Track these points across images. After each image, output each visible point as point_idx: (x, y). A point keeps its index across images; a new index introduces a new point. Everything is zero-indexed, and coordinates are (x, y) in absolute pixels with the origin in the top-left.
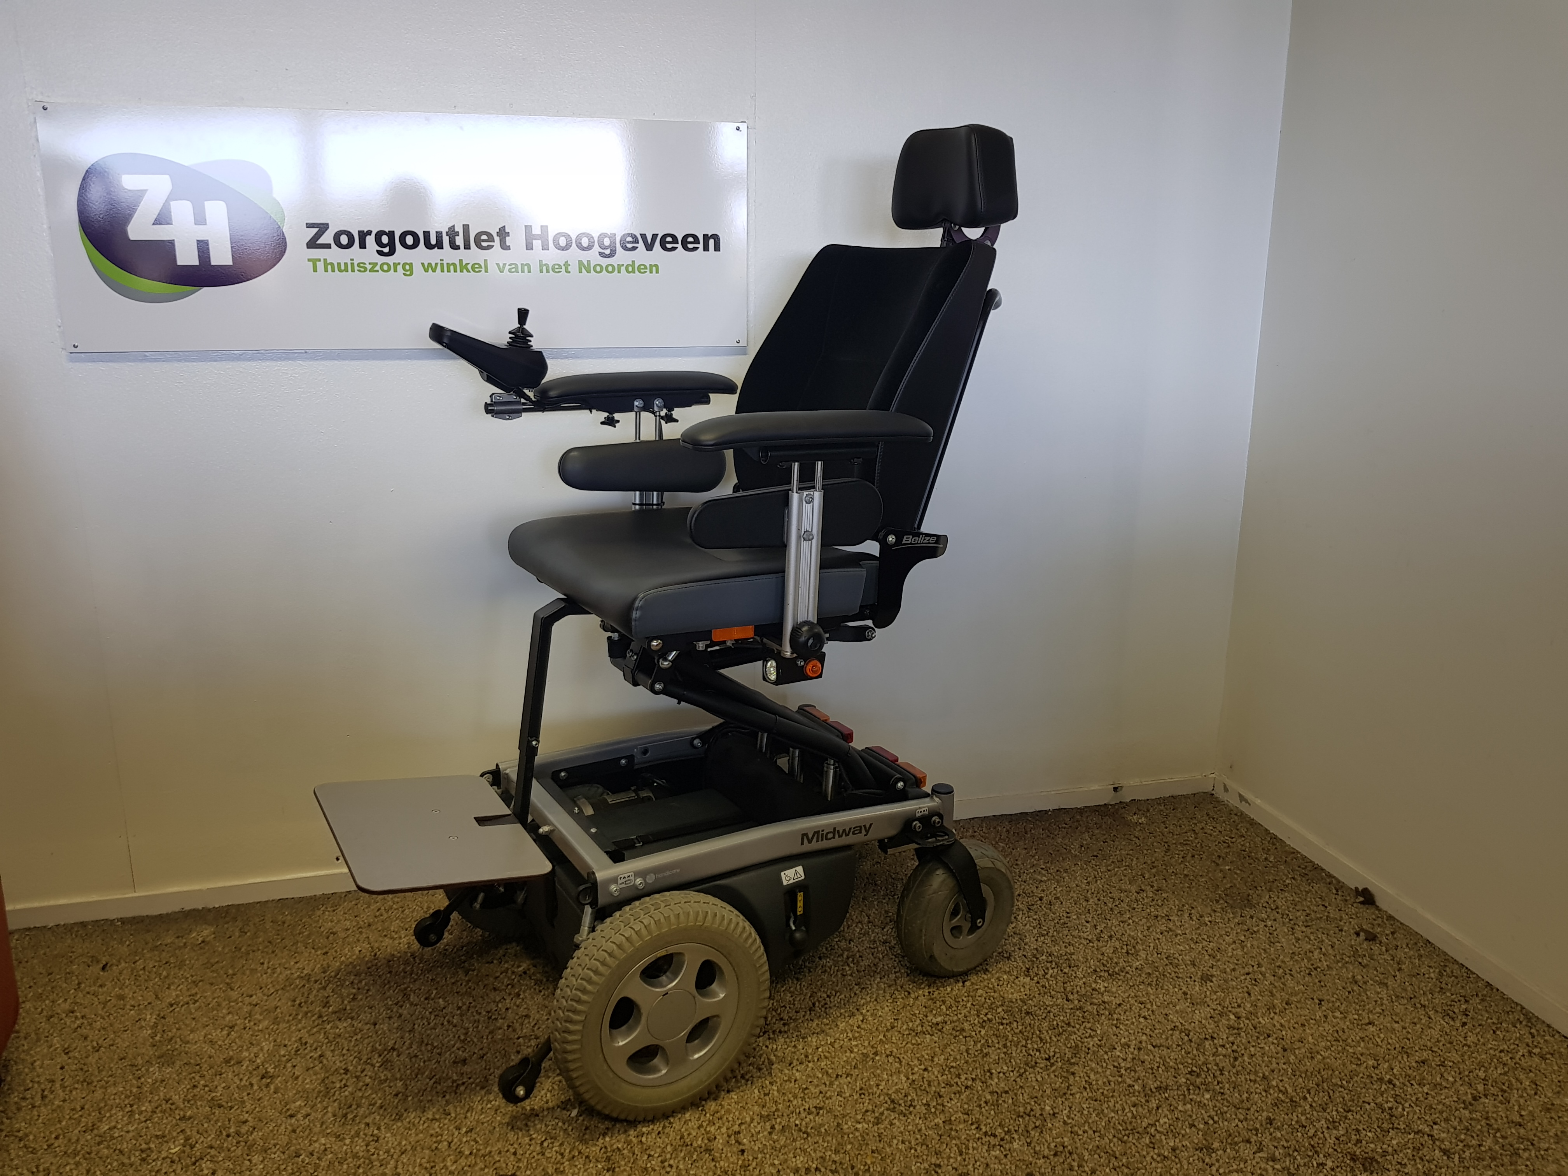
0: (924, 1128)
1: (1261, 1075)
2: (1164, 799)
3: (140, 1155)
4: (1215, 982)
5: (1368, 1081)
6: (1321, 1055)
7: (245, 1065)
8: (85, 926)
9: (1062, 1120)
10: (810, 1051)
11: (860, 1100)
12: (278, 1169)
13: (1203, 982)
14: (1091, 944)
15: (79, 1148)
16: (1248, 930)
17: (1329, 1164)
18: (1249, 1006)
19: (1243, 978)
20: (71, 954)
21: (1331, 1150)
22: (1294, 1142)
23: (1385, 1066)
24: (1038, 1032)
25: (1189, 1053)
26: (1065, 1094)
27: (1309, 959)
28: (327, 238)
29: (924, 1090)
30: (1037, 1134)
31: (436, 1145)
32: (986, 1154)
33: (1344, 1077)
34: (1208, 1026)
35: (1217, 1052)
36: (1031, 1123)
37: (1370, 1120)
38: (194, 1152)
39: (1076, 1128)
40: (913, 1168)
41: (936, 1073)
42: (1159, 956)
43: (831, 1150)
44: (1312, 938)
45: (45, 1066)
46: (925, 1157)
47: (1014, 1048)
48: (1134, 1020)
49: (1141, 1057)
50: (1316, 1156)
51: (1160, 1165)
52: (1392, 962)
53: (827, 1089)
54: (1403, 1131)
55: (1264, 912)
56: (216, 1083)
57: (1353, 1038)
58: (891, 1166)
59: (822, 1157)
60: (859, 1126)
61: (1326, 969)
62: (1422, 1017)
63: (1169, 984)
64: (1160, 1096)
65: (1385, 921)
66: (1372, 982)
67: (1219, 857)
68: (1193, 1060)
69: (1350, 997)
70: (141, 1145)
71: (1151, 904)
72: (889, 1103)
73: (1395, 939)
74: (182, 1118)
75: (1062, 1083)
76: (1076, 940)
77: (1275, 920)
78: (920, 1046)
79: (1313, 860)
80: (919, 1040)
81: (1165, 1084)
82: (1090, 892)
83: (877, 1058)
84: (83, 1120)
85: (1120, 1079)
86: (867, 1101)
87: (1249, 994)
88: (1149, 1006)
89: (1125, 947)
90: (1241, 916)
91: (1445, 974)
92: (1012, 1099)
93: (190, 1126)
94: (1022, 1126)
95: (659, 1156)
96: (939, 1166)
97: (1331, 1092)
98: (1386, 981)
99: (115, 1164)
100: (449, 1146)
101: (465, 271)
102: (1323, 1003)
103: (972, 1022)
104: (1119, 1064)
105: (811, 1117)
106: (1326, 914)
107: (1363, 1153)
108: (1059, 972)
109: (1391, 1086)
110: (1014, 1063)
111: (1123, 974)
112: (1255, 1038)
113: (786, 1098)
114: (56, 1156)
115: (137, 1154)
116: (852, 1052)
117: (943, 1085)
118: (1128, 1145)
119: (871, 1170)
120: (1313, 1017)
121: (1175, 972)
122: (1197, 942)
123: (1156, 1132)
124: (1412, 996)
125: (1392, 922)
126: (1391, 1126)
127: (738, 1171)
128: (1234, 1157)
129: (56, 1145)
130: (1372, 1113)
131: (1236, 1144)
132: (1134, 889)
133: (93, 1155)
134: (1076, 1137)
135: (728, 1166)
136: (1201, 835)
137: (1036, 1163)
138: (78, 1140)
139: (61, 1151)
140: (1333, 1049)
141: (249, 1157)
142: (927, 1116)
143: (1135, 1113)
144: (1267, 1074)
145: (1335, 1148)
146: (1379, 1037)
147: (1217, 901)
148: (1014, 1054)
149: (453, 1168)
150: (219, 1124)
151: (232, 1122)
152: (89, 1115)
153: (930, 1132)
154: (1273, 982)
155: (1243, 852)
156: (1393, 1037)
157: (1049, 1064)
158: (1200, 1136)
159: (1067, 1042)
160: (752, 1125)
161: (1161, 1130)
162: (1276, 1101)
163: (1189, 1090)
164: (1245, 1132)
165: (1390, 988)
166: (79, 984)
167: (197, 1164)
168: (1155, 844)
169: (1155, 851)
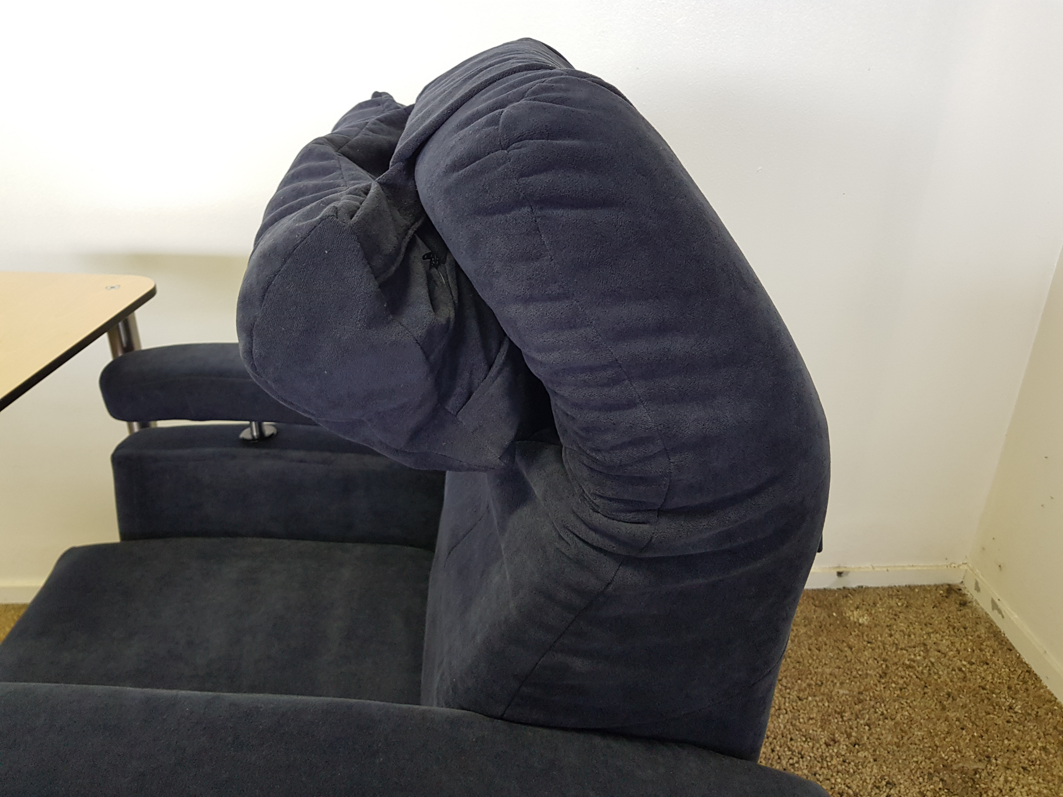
67: (949, 694)
136: (932, 653)
155: (982, 692)
168: (870, 661)
169: (867, 674)
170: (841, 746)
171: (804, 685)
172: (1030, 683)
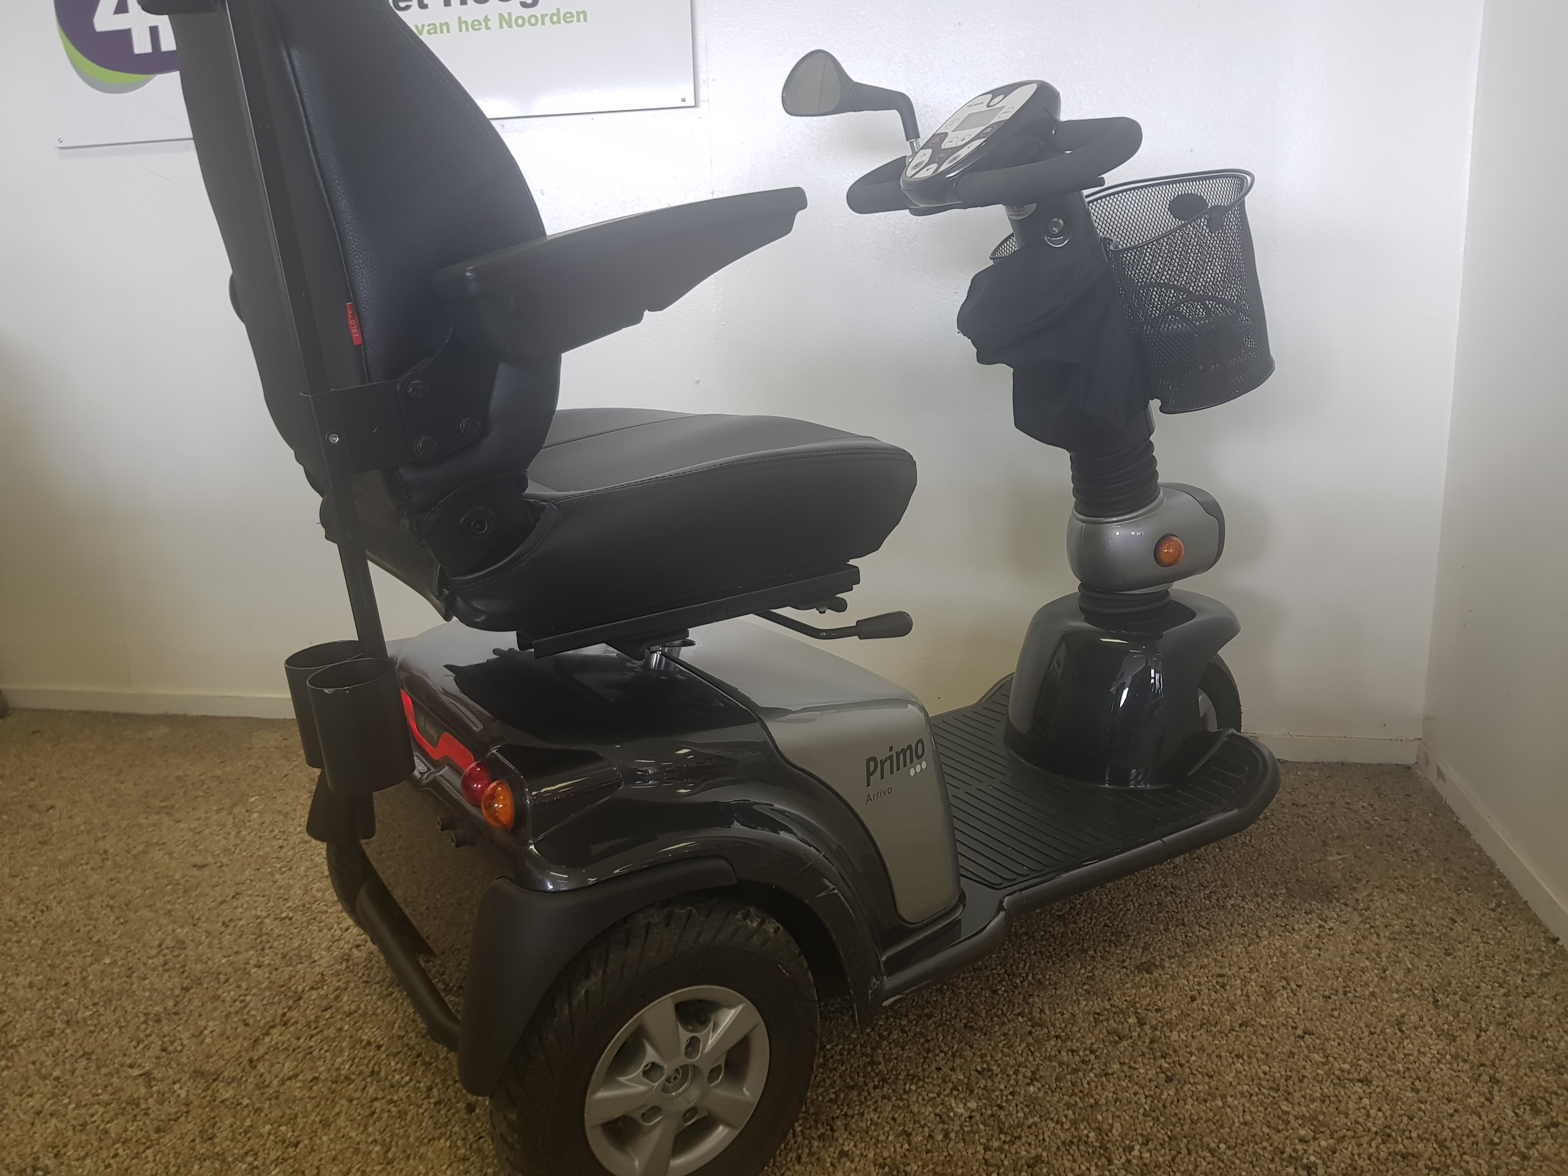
1: (1092, 1101)
5: (1268, 1156)
6: (1225, 1102)
18: (1175, 1013)
27: (1349, 980)
33: (1231, 1140)
35: (1056, 1056)
52: (1499, 1011)
57: (1310, 1092)
61: (1365, 996)
62: (1475, 1095)
69: (1365, 1040)
79: (1498, 864)
106: (1445, 930)
112: (1137, 1054)
120: (1268, 1050)
140: (1254, 1098)
144: (1103, 1102)
146: (1359, 1102)
154: (1251, 994)
155: (1385, 838)
165: (1457, 1044)
172: (1455, 837)
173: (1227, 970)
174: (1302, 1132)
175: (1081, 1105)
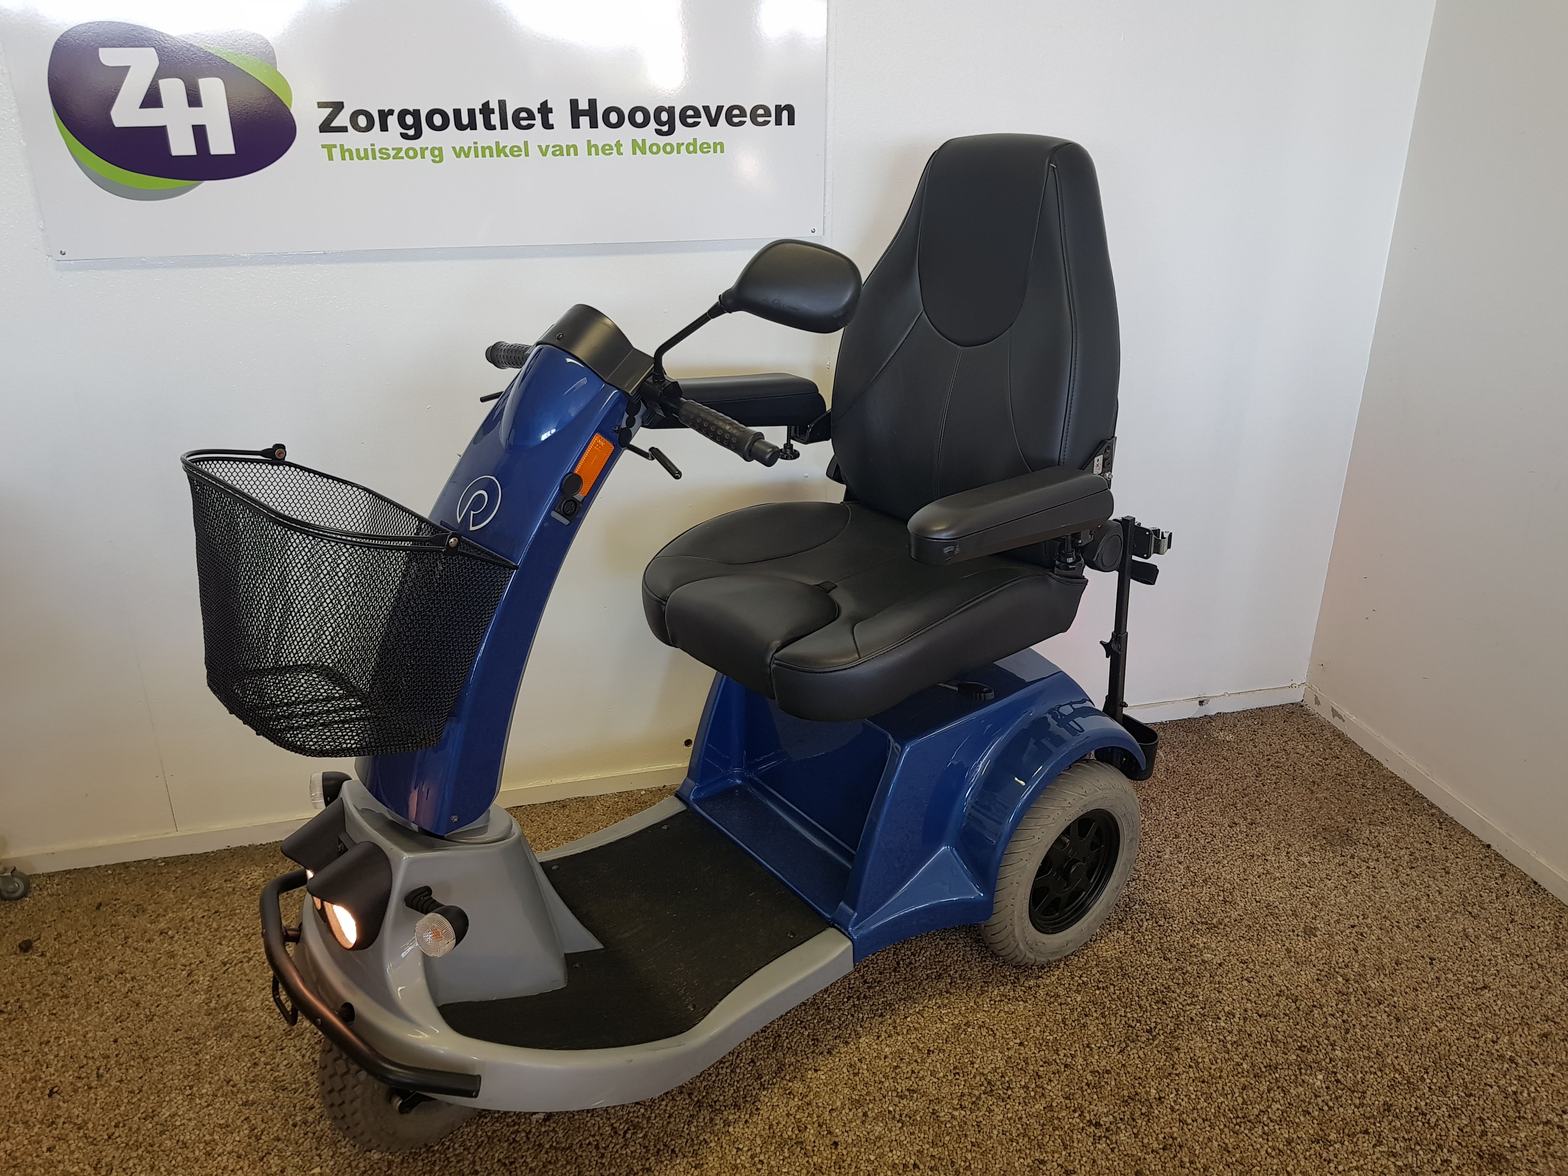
0: (1024, 1116)
1: (1375, 1050)
2: (1251, 711)
3: (204, 1148)
4: (1319, 936)
5: (1488, 1059)
6: (1436, 1026)
7: (307, 1038)
8: (127, 868)
9: (1169, 1106)
10: (898, 1021)
11: (954, 1081)
12: (350, 1165)
13: (1307, 937)
14: (1186, 890)
15: (141, 1139)
16: (1351, 872)
17: (1455, 1160)
18: (1357, 966)
19: (1348, 931)
20: (115, 902)
21: (1455, 1144)
22: (1415, 1133)
23: (1505, 1041)
24: (1137, 999)
25: (1298, 1023)
26: (1170, 1074)
27: (1417, 909)
28: (342, 119)
29: (1021, 1069)
30: (1144, 1123)
31: (513, 1136)
32: (1092, 1148)
33: (1463, 1054)
34: (1316, 991)
35: (1326, 1022)
36: (1137, 1110)
37: (1494, 1107)
38: (260, 1145)
39: (1184, 1116)
40: (1017, 1164)
41: (1033, 1049)
42: (1258, 904)
43: (928, 1143)
44: (1418, 882)
45: (98, 1038)
46: (1028, 1151)
47: (1114, 1018)
48: (1237, 984)
49: (1248, 1029)
50: (1439, 1150)
51: (1275, 1161)
52: (1504, 912)
53: (919, 1068)
54: (1530, 1121)
55: (1365, 850)
56: (277, 1060)
57: (1469, 1005)
58: (993, 1162)
59: (918, 1151)
60: (956, 1113)
61: (1435, 920)
62: (1541, 980)
63: (1270, 939)
64: (1270, 1077)
65: (1493, 861)
66: (1485, 937)
67: (1314, 782)
68: (1302, 1032)
69: (1463, 956)
70: (204, 1136)
71: (1246, 840)
72: (986, 1085)
73: (1506, 883)
74: (245, 1104)
75: (1166, 1060)
76: (1169, 885)
77: (1377, 860)
78: (1014, 1016)
79: (1414, 787)
80: (1012, 1008)
81: (1275, 1062)
82: (1180, 826)
83: (970, 1030)
84: (142, 1104)
85: (1227, 1056)
86: (963, 1083)
87: (1357, 952)
88: (1251, 966)
89: (1221, 893)
90: (1342, 856)
91: (1561, 926)
92: (1115, 1079)
93: (253, 1113)
94: (1128, 1113)
95: (748, 1150)
96: (1042, 1162)
97: (1450, 1072)
98: (1498, 936)
99: (179, 1158)
100: (528, 1138)
101: (502, 154)
102: (1434, 962)
103: (1067, 986)
104: (1225, 1038)
105: (905, 1102)
106: (1431, 852)
107: (1489, 1148)
108: (1155, 925)
109: (1514, 1066)
110: (1114, 1036)
111: (1222, 927)
112: (1365, 1005)
113: (877, 1079)
114: (118, 1148)
115: (202, 1146)
116: (942, 1022)
117: (1041, 1063)
118: (1241, 1137)
119: (973, 1166)
120: (1425, 980)
121: (1277, 924)
122: (1297, 888)
123: (1269, 1121)
124: (1528, 954)
125: (1501, 863)
126: (1517, 1115)
127: (833, 1168)
128: (1352, 1152)
129: (117, 1134)
130: (1496, 1098)
131: (1354, 1135)
132: (1227, 822)
133: (155, 1148)
134: (1185, 1126)
135: (822, 1163)
136: (1292, 755)
137: (1145, 1159)
138: (138, 1129)
139: (122, 1143)
140: (1447, 1018)
141: (318, 1152)
142: (1027, 1101)
143: (1245, 1097)
144: (1381, 1049)
145: (1460, 1141)
146: (1497, 1005)
147: (1315, 837)
148: (1113, 1025)
149: (533, 1165)
150: (284, 1111)
151: (297, 1108)
152: (148, 1099)
153: (1031, 1121)
154: (1380, 936)
155: (1339, 778)
156: (1511, 1004)
157: (1151, 1037)
158: (1315, 1126)
159: (1168, 1010)
160: (843, 1112)
161: (1275, 1118)
162: (1393, 1083)
163: (1300, 1069)
164: (1362, 1120)
165: (1504, 944)
166: (126, 938)
167: (265, 1159)
168: (1245, 767)
169: (1245, 776)
170: (1242, 826)
171: (1198, 790)
172: (1374, 767)
173: (1351, 920)
174: (1490, 1036)
175: (1373, 1056)
